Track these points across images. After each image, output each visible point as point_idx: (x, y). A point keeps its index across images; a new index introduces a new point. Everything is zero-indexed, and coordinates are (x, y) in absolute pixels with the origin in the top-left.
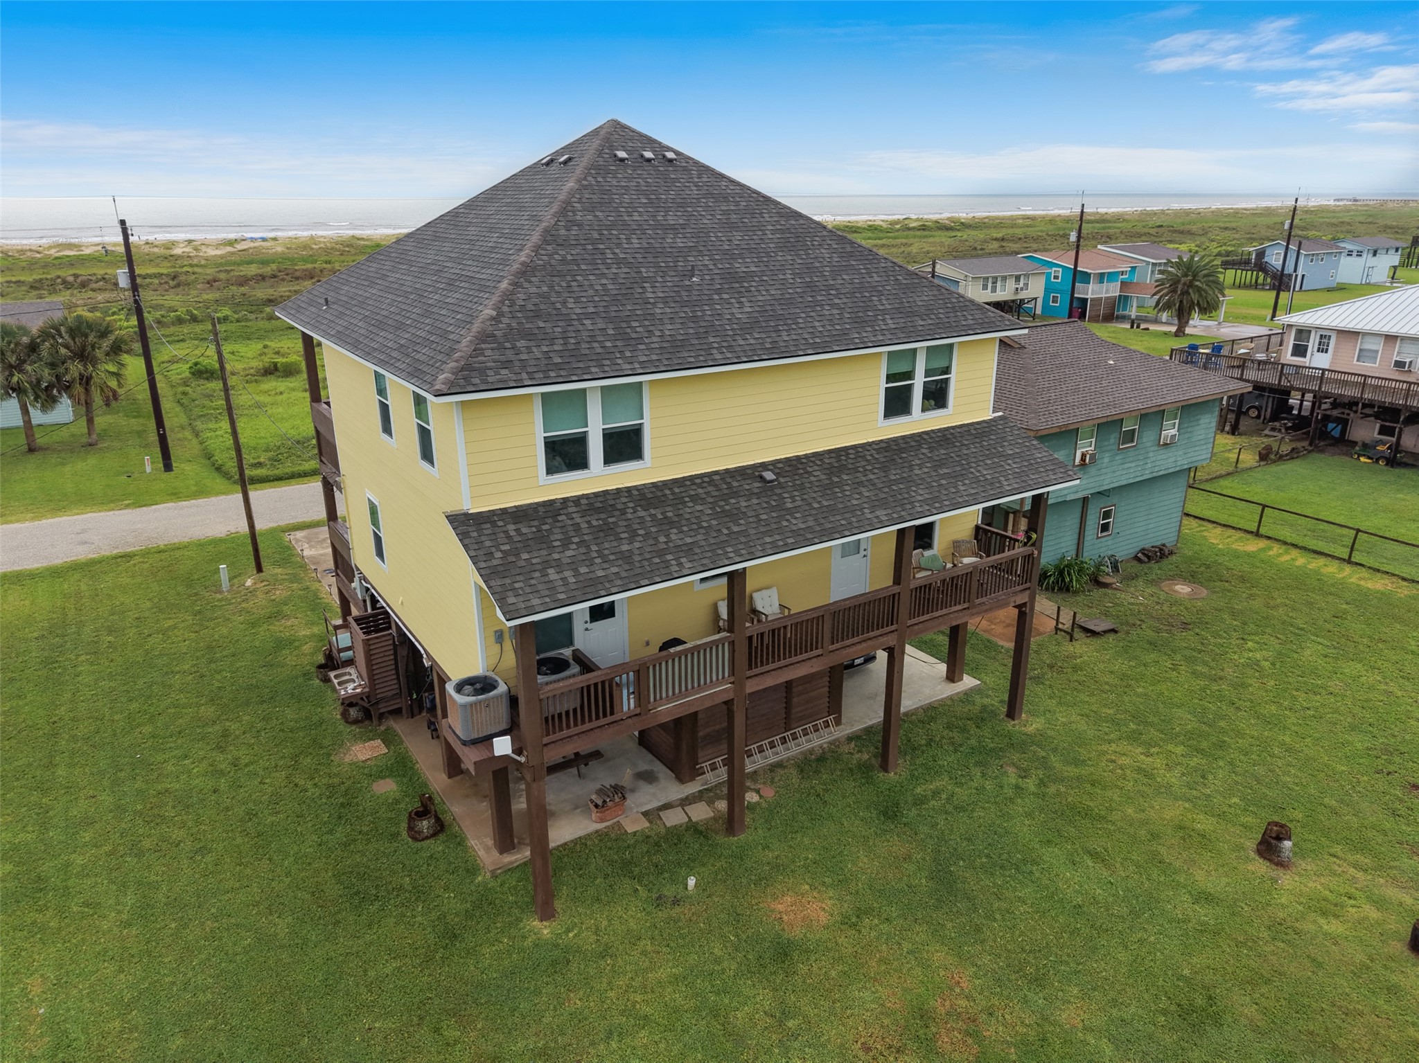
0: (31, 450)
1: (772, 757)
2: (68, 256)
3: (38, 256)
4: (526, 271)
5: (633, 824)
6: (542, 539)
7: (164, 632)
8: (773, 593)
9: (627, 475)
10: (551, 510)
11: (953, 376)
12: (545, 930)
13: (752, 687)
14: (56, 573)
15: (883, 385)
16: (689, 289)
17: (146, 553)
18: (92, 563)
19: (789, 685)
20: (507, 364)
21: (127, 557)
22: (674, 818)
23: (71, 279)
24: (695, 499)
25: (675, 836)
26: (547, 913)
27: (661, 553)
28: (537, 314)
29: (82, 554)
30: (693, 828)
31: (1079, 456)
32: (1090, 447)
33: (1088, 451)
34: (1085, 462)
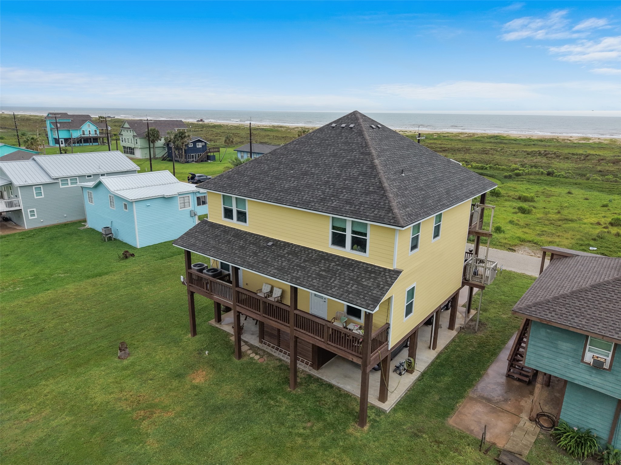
8: (280, 291)
9: (241, 226)
11: (368, 238)
12: (188, 336)
15: (331, 230)
25: (231, 347)
31: (589, 357)
32: (606, 357)
33: (602, 358)
34: (598, 366)
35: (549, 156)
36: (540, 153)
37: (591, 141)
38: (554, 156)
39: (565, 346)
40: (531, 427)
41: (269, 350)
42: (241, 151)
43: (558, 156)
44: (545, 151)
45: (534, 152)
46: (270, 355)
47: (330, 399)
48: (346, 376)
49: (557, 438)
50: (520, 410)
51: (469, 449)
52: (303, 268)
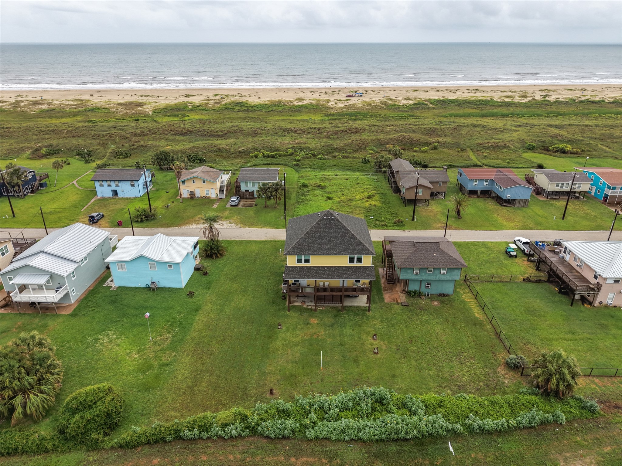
0: (265, 207)
1: (328, 305)
2: (299, 105)
3: (292, 104)
4: (302, 238)
5: (305, 306)
6: (293, 271)
7: (270, 259)
8: (328, 283)
9: (307, 265)
10: (296, 267)
11: (362, 259)
12: (288, 313)
13: (317, 294)
14: (260, 242)
15: (349, 259)
16: (322, 242)
17: (274, 241)
18: (266, 241)
19: (325, 295)
20: (293, 252)
21: (271, 241)
22: (310, 307)
23: (293, 129)
24: (314, 270)
25: (308, 309)
26: (289, 311)
27: (305, 276)
28: (300, 245)
29: (264, 239)
30: (311, 309)
31: (414, 272)
32: (418, 271)
33: (417, 272)
34: (417, 274)
35: (298, 132)
36: (291, 130)
37: (305, 103)
38: (302, 133)
39: (409, 271)
40: (402, 295)
41: (322, 304)
42: (99, 180)
43: (304, 132)
44: (294, 128)
45: (288, 129)
46: (324, 306)
47: (355, 309)
48: (352, 302)
49: (409, 295)
50: (397, 292)
51: (395, 306)
52: (346, 273)
